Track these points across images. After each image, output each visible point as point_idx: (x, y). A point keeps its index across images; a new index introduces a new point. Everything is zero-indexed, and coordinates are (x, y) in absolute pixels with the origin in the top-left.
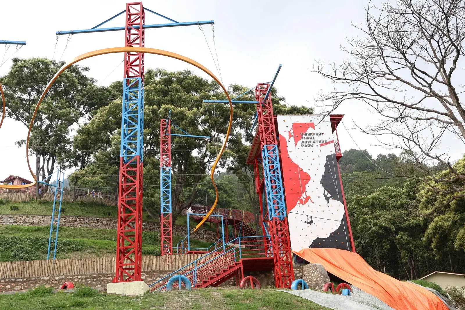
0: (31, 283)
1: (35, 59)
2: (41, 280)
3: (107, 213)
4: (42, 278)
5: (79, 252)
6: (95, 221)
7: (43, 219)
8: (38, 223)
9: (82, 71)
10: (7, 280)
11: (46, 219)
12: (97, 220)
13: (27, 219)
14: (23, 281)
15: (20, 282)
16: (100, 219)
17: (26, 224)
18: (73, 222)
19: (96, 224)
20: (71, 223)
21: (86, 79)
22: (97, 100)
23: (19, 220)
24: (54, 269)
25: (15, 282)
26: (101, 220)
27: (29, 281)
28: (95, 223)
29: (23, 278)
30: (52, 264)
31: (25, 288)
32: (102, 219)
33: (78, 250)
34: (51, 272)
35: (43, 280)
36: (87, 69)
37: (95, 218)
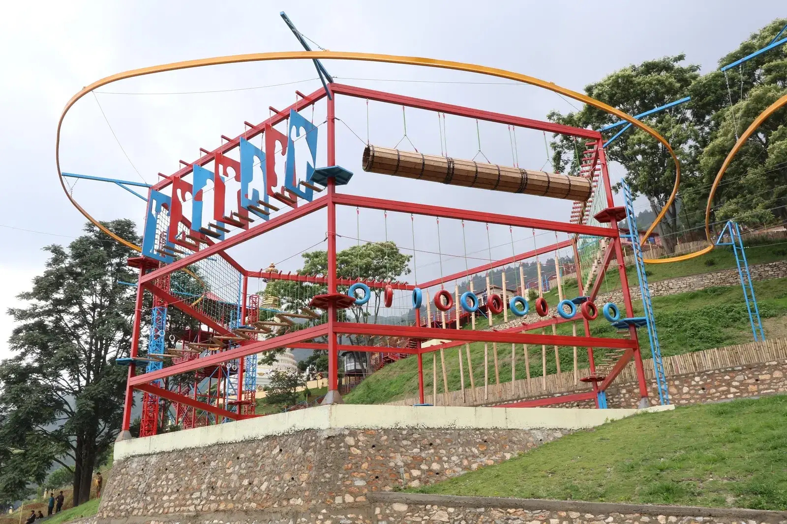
0: (755, 371)
1: (612, 77)
2: (766, 366)
3: (779, 252)
4: (767, 364)
5: (775, 318)
6: (767, 269)
7: (691, 281)
8: (687, 287)
9: (675, 64)
10: (723, 370)
11: (695, 280)
12: (770, 266)
13: (670, 284)
14: (743, 369)
15: (739, 371)
16: (774, 264)
17: (671, 291)
18: (734, 276)
19: (770, 273)
20: (732, 279)
21: (682, 71)
22: (711, 97)
23: (660, 288)
24: (777, 350)
25: (733, 371)
26: (775, 266)
27: (751, 369)
28: (768, 271)
29: (742, 366)
30: (773, 344)
31: (749, 378)
32: (777, 263)
33: (772, 316)
34: (775, 354)
35: (769, 365)
36: (681, 58)
37: (766, 264)
